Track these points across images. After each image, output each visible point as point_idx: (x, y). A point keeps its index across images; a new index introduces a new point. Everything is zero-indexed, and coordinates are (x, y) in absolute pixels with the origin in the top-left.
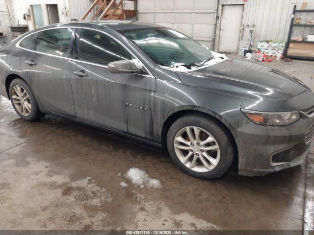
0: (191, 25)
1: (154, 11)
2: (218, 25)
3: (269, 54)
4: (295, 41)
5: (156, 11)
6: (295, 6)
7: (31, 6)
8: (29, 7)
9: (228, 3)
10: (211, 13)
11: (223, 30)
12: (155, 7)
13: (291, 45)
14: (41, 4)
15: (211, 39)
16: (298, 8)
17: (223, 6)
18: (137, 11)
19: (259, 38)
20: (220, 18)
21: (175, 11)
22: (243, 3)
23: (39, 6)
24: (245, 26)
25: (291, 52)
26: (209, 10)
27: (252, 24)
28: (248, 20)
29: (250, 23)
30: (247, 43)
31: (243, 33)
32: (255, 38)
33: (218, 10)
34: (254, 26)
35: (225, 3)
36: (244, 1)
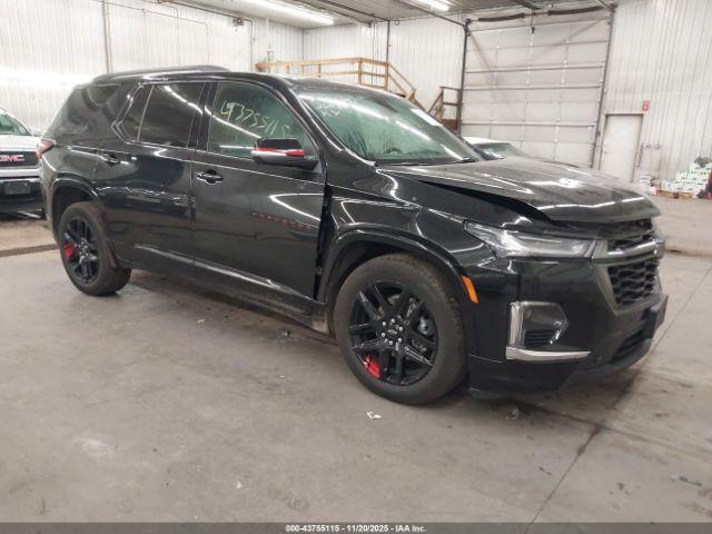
0: (552, 144)
1: (489, 122)
2: (598, 144)
5: (494, 122)
9: (616, 112)
10: (587, 126)
11: (606, 153)
12: (492, 115)
17: (607, 116)
18: (461, 121)
20: (602, 134)
21: (526, 123)
22: (642, 112)
24: (645, 145)
26: (583, 121)
27: (656, 143)
28: (650, 138)
29: (653, 143)
30: (646, 173)
31: (640, 158)
32: (661, 165)
33: (598, 122)
34: (658, 147)
35: (611, 112)
36: (643, 109)
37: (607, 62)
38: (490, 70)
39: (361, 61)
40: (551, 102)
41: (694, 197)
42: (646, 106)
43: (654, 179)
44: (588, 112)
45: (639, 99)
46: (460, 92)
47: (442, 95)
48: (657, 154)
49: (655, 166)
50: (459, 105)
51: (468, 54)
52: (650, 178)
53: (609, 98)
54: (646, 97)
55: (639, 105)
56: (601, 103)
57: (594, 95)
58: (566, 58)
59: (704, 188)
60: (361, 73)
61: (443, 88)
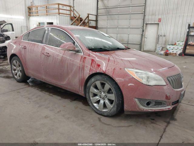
0: (127, 35)
1: (106, 27)
2: (143, 35)
3: (174, 53)
4: (190, 45)
5: (108, 27)
6: (189, 25)
7: (39, 23)
8: (38, 24)
9: (149, 23)
10: (139, 28)
11: (146, 38)
12: (107, 25)
13: (187, 47)
14: (44, 22)
15: (139, 43)
16: (191, 25)
17: (146, 24)
18: (97, 27)
19: (168, 43)
20: (145, 31)
21: (119, 27)
22: (158, 23)
23: (43, 23)
24: (160, 35)
25: (187, 51)
26: (138, 26)
27: (164, 34)
28: (162, 32)
29: (163, 34)
30: (161, 46)
31: (158, 40)
32: (166, 43)
33: (143, 27)
34: (165, 36)
35: (148, 23)
36: (159, 22)
37: (145, 4)
38: (106, 8)
39: (59, 4)
40: (127, 19)
41: (178, 55)
42: (160, 20)
43: (163, 48)
44: (139, 23)
45: (157, 17)
46: (97, 16)
47: (88, 17)
48: (164, 38)
49: (164, 43)
50: (96, 21)
51: (99, 2)
52: (161, 48)
53: (147, 17)
54: (160, 17)
55: (157, 20)
56: (144, 19)
57: (141, 16)
58: (131, 3)
59: (181, 51)
60: (59, 9)
61: (89, 14)
